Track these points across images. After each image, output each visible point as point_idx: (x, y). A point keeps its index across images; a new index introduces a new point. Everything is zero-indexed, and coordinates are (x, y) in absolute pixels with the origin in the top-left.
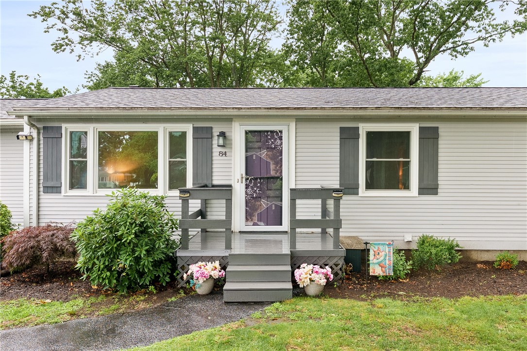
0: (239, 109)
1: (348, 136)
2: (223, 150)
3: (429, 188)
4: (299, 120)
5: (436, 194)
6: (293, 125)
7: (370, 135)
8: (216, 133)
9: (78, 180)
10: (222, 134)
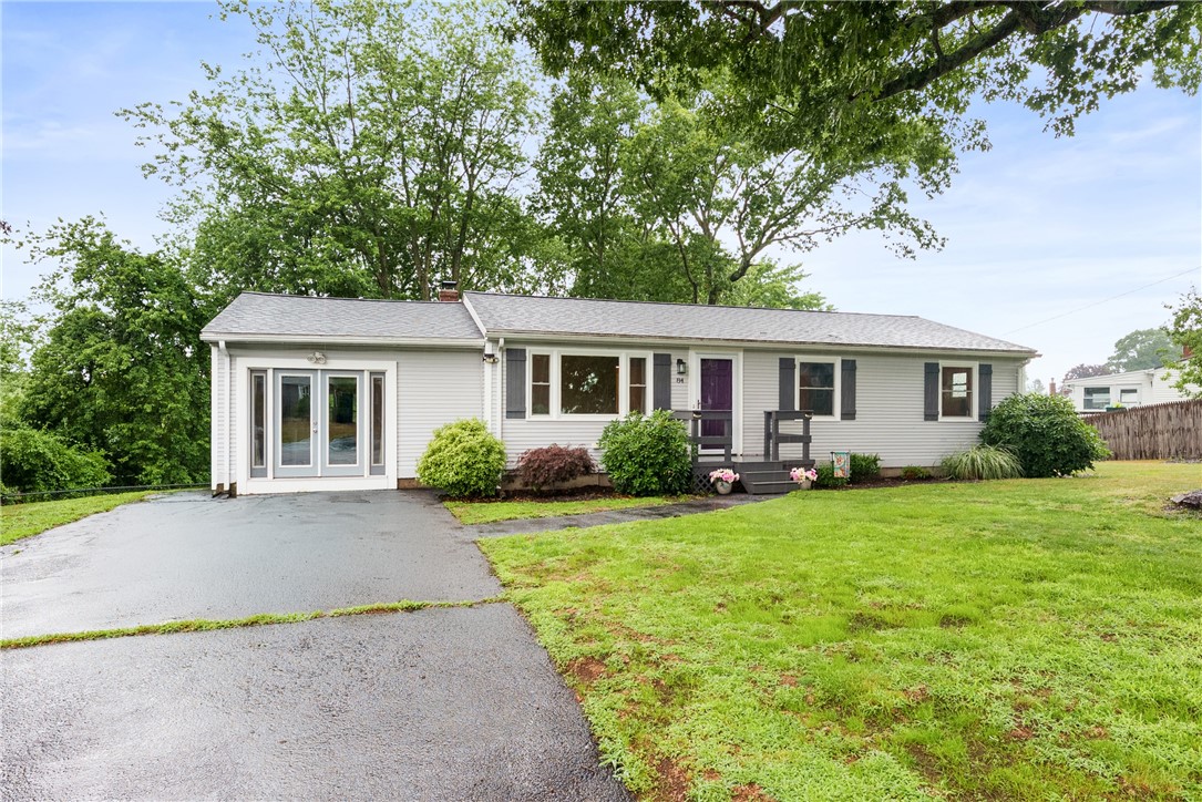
0: (702, 339)
1: (786, 366)
2: (681, 377)
3: (849, 414)
4: (747, 350)
5: (854, 419)
6: (741, 354)
7: (803, 365)
8: (674, 361)
9: (541, 405)
10: (680, 362)
